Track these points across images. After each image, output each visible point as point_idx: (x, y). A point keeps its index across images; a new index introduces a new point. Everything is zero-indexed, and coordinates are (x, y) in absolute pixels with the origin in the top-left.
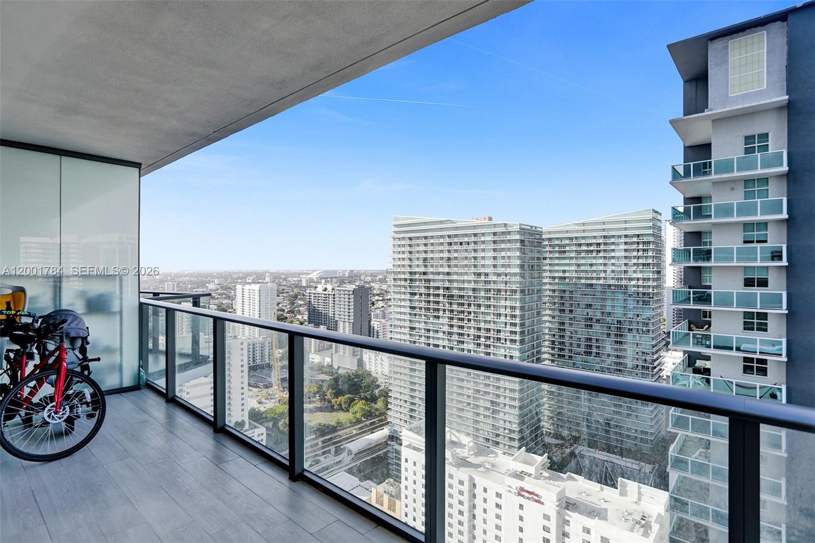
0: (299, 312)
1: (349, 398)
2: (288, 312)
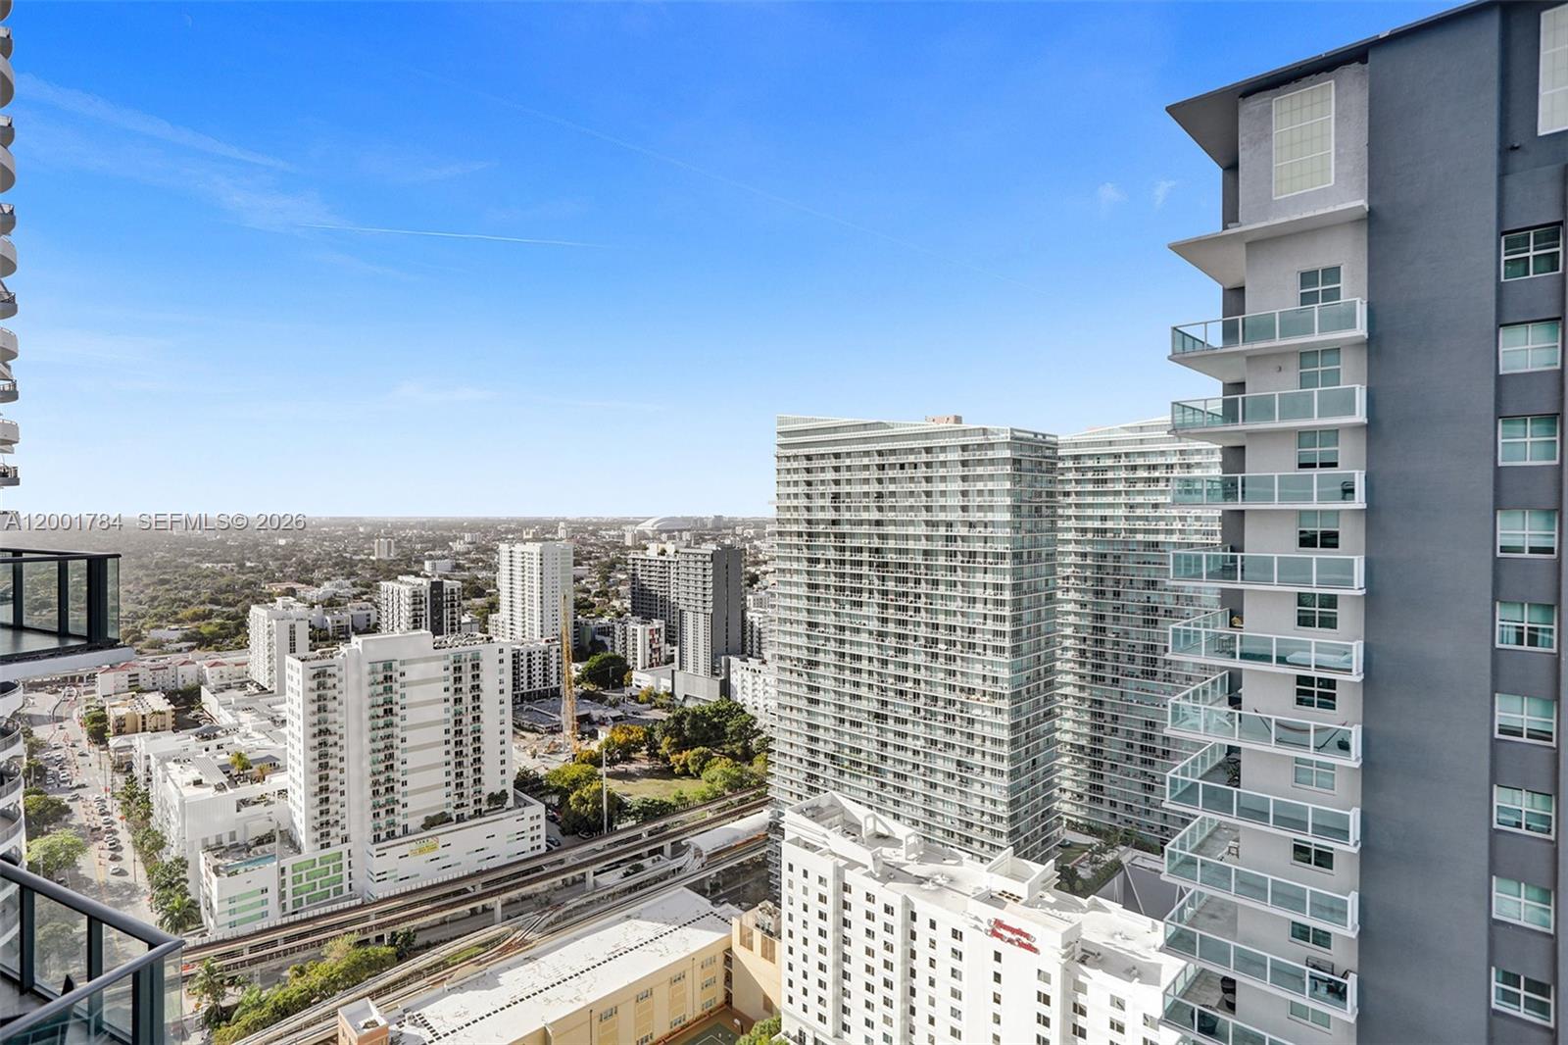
0: (617, 594)
1: (701, 754)
2: (597, 595)
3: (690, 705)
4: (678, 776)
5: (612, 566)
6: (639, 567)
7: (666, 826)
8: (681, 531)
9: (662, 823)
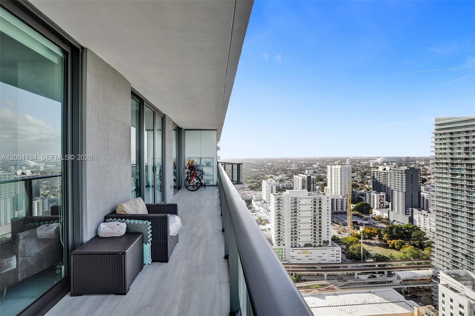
0: (367, 183)
1: (401, 242)
2: (360, 183)
3: (395, 224)
4: (391, 248)
5: (365, 173)
6: (375, 174)
7: (385, 265)
8: (392, 162)
9: (384, 263)
